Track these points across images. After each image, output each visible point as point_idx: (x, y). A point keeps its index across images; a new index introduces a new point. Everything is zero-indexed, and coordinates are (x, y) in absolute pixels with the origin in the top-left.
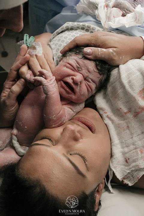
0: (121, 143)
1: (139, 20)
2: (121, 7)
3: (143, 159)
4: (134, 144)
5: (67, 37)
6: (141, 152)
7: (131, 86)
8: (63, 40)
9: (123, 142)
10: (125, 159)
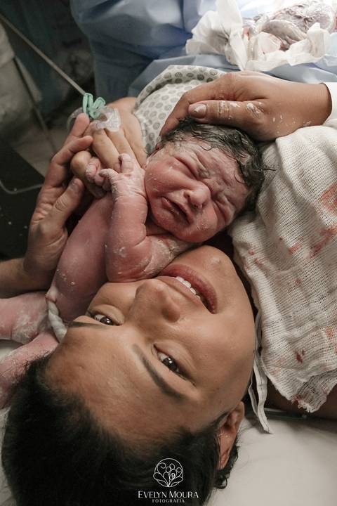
0: (287, 318)
1: (317, 50)
2: (277, 32)
3: (333, 351)
4: (312, 319)
5: (168, 97)
6: (330, 335)
7: (305, 184)
8: (159, 104)
9: (290, 317)
10: (296, 353)
